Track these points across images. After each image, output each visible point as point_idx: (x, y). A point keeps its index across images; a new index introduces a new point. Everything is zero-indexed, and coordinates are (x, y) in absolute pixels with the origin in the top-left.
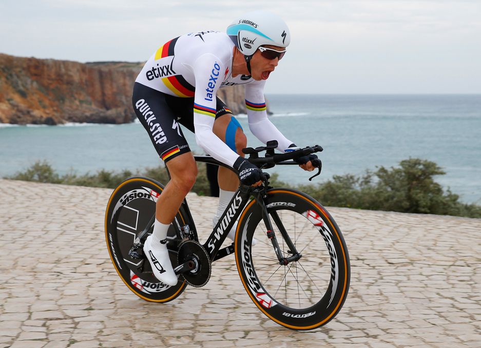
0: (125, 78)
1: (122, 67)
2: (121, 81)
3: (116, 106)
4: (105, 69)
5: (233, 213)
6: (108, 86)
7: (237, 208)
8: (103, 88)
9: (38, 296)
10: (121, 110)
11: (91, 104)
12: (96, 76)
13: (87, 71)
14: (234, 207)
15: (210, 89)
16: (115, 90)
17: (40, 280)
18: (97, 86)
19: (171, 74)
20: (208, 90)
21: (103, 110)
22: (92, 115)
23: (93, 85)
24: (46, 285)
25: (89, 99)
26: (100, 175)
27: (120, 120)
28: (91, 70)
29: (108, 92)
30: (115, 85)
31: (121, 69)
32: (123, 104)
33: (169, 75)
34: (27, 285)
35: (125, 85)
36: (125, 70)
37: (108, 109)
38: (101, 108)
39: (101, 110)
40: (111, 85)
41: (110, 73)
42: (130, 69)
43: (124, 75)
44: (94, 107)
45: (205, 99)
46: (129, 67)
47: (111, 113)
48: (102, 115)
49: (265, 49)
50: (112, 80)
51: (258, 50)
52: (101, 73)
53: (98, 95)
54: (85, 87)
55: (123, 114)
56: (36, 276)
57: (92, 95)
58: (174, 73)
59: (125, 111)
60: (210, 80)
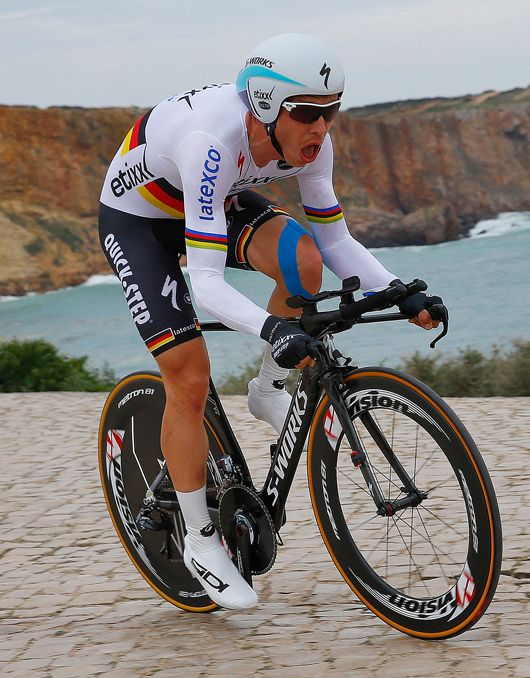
0: (439, 136)
1: (430, 110)
2: (433, 143)
3: (426, 203)
4: (391, 120)
5: (297, 425)
6: (401, 157)
7: (303, 413)
8: (390, 164)
9: (330, 661)
10: (435, 210)
11: (366, 204)
12: (374, 138)
13: (352, 127)
14: (299, 413)
15: (205, 198)
16: (418, 166)
17: (327, 622)
18: (378, 160)
19: (147, 179)
20: (201, 201)
21: (397, 214)
22: (371, 229)
23: (368, 160)
24: (342, 634)
25: (363, 191)
26: (409, 365)
27: (436, 234)
28: (361, 127)
29: (404, 171)
30: (417, 155)
31: (430, 116)
32: (440, 196)
33: (146, 182)
34: (300, 636)
35: (440, 152)
36: (439, 117)
37: (406, 212)
38: (392, 211)
39: (390, 215)
40: (410, 155)
41: (405, 127)
42: (449, 113)
43: (438, 129)
44: (373, 209)
45: (201, 218)
46: (448, 108)
47: (414, 219)
48: (393, 225)
49: (294, 105)
50: (410, 143)
51: (282, 108)
52: (383, 129)
53: (382, 180)
54: (350, 165)
55: (442, 219)
56: (317, 614)
57: (367, 182)
58: (153, 176)
59: (447, 213)
60: (203, 181)
